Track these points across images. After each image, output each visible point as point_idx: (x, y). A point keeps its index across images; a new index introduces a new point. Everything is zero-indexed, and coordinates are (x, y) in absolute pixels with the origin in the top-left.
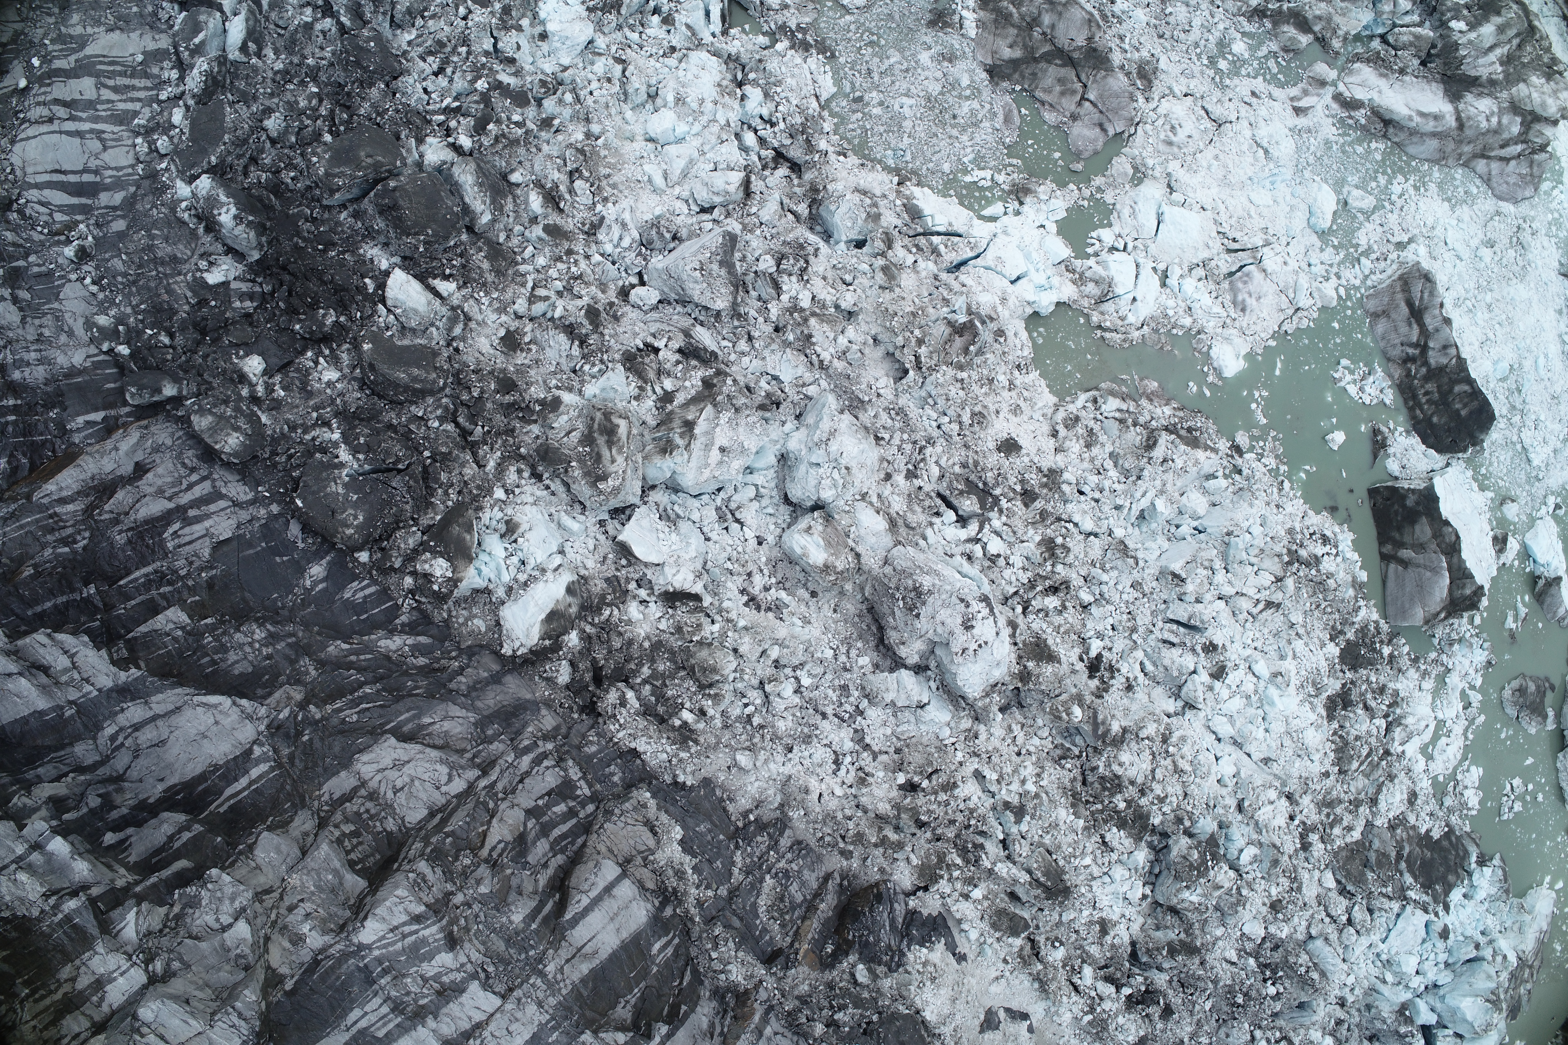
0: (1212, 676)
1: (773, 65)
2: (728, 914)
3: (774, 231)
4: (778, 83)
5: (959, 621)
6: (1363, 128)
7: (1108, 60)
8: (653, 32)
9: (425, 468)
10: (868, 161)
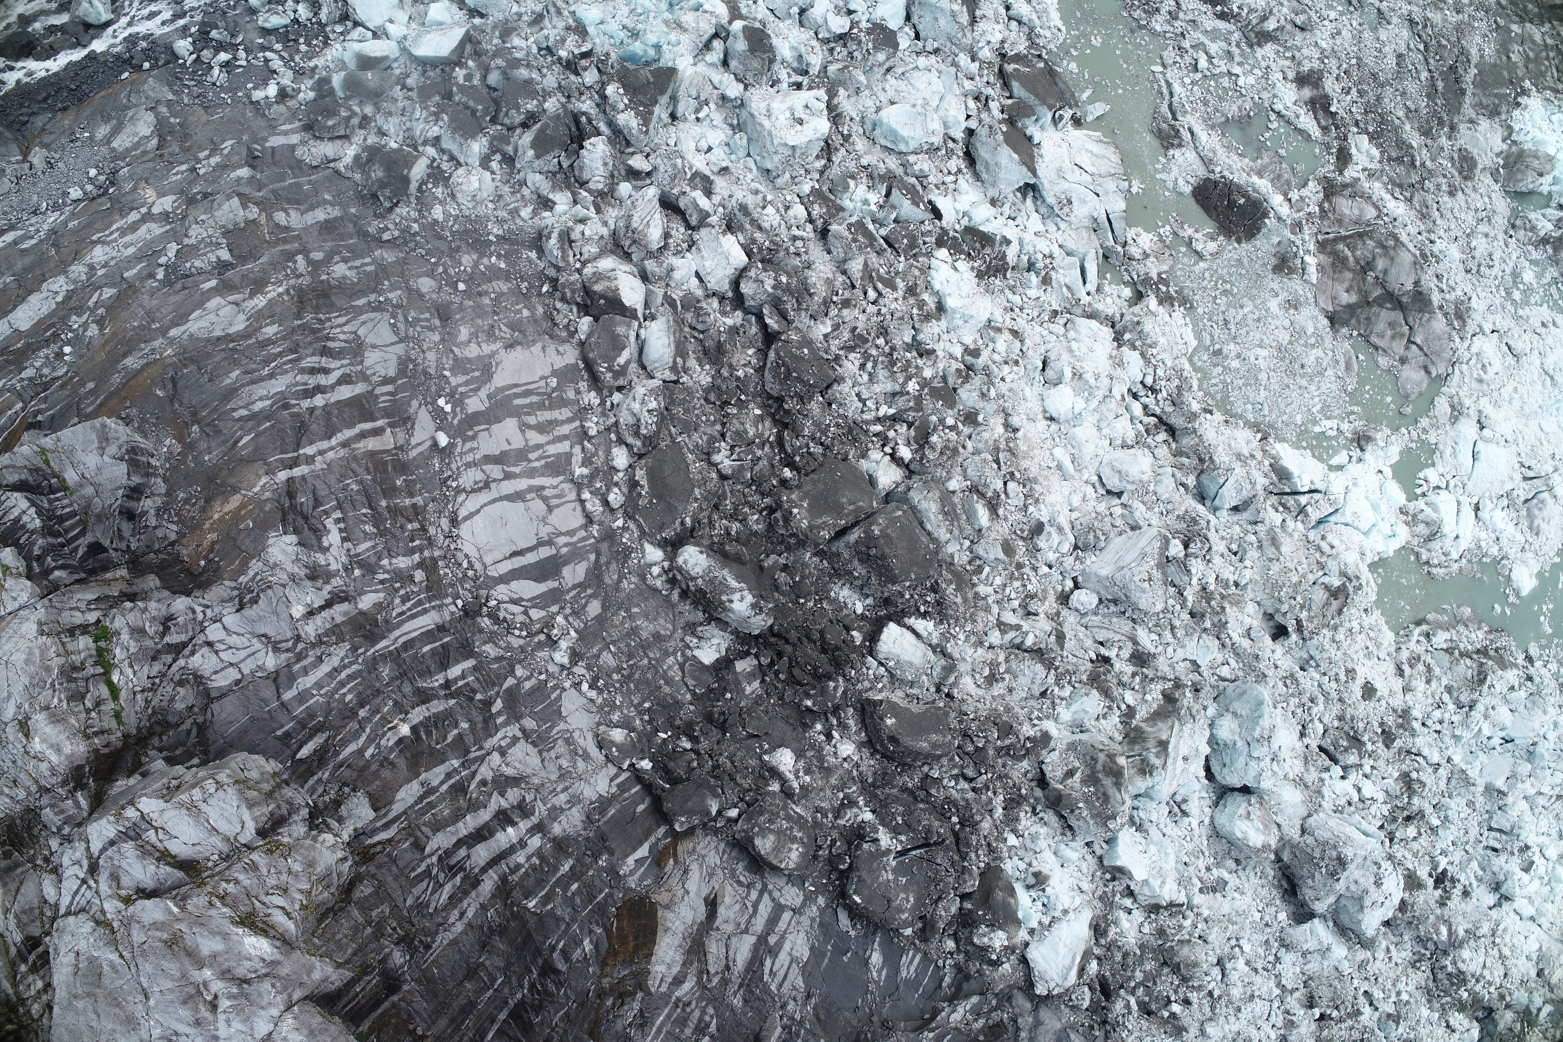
1: (1148, 326)
3: (1170, 507)
4: (1154, 345)
5: (1372, 880)
7: (1430, 302)
8: (1033, 293)
9: (956, 835)
10: (1231, 417)
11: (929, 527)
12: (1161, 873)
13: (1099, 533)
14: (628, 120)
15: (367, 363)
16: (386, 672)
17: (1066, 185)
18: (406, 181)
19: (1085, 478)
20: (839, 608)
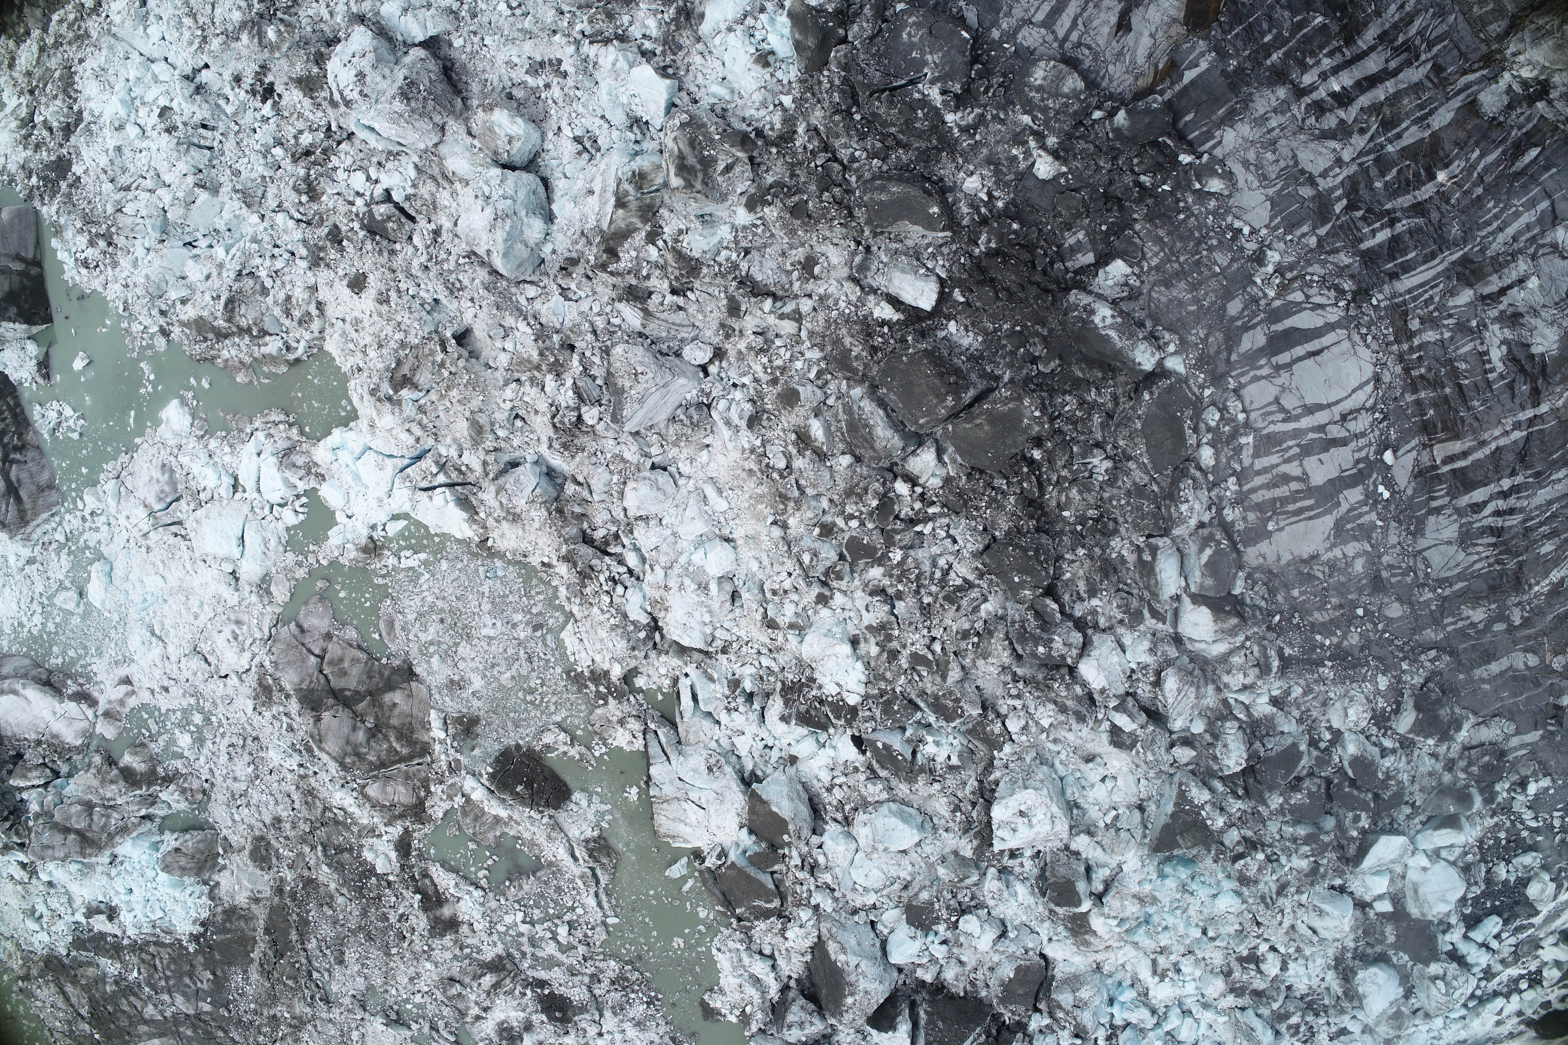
0: (170, 109)
1: (621, 646)
3: (594, 459)
4: (614, 628)
5: (368, 80)
6: (70, 676)
7: (301, 701)
8: (749, 670)
9: (856, 102)
10: (521, 560)
11: (881, 412)
12: (616, 73)
13: (687, 422)
14: (1199, 795)
15: (1456, 526)
16: (1455, 230)
17: (715, 785)
18: (1418, 707)
19: (692, 482)
20: (975, 326)
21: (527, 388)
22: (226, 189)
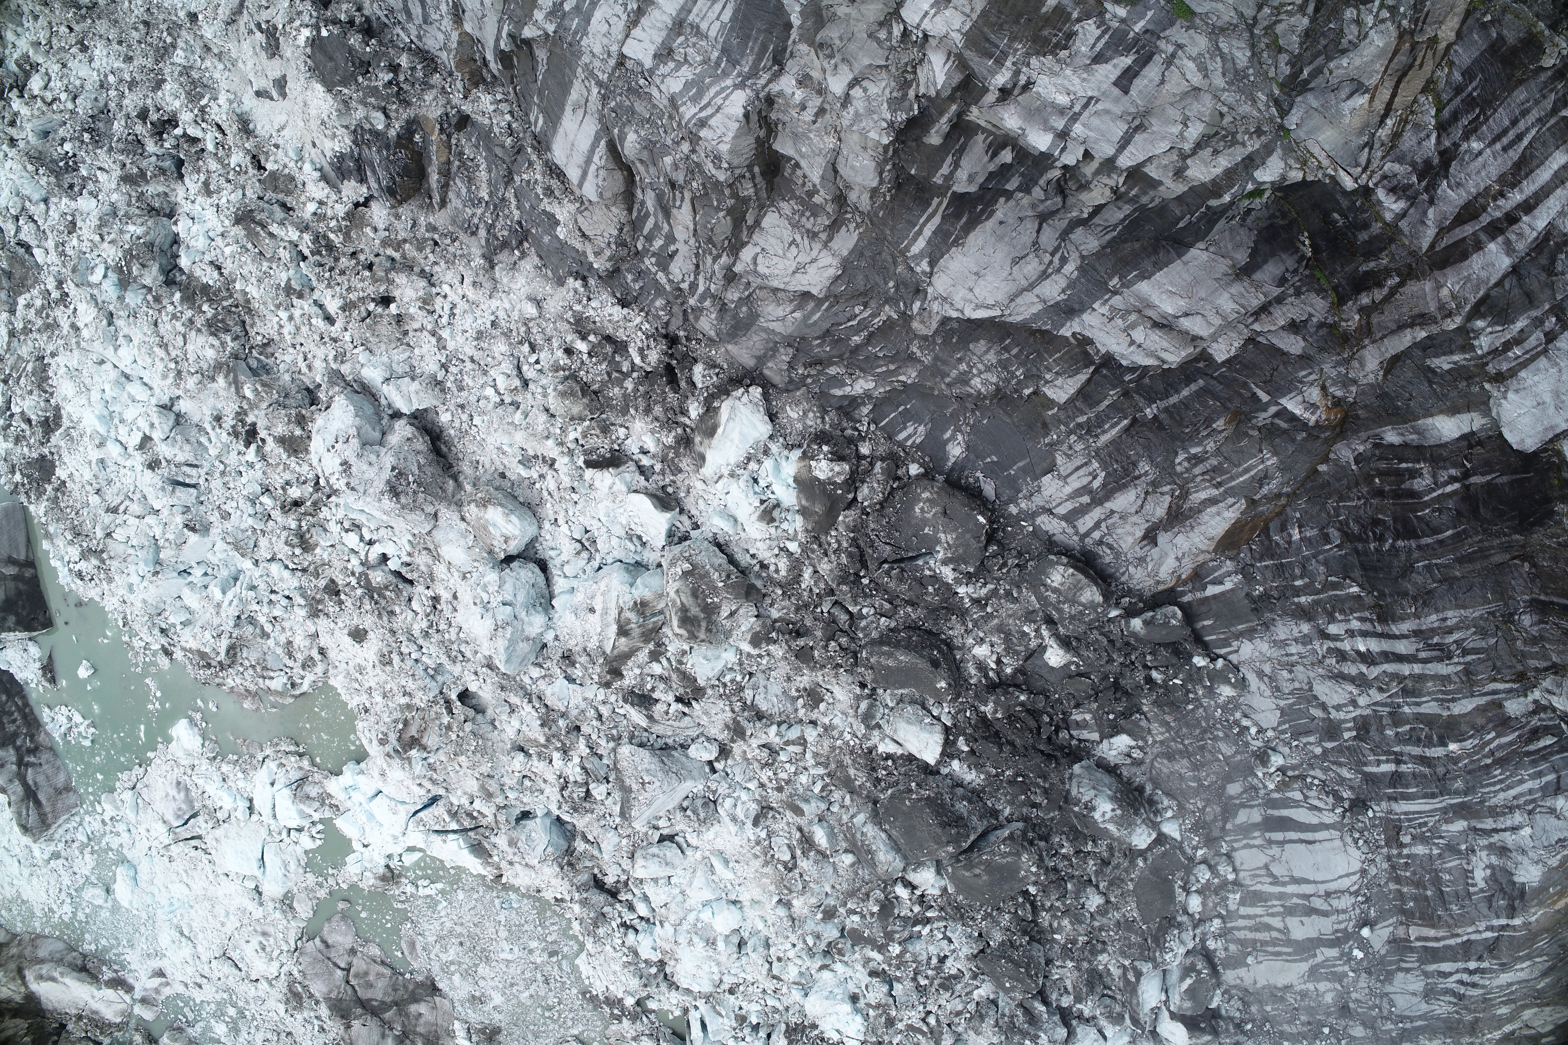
0: (151, 439)
1: (634, 983)
2: (506, 159)
3: (603, 822)
4: (627, 965)
5: (354, 469)
6: (104, 962)
7: (330, 1009)
8: (755, 1007)
9: (864, 565)
10: (535, 895)
11: (883, 835)
12: (613, 496)
13: (693, 817)
15: (1422, 984)
16: (1458, 784)
19: (699, 853)
20: (979, 767)
21: (535, 760)
22: (215, 531)
